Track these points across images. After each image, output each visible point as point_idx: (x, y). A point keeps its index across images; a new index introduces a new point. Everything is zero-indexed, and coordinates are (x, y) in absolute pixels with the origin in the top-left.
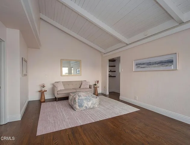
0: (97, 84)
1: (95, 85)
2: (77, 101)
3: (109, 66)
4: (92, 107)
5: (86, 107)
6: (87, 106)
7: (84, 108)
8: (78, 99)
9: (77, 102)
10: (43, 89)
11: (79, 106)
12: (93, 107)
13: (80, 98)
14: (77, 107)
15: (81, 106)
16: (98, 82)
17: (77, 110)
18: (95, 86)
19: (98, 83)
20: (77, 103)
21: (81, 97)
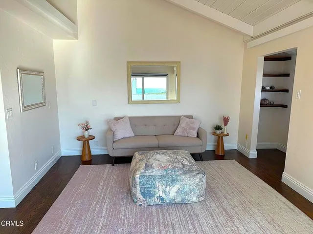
0: (223, 126)
1: (218, 128)
2: (138, 180)
3: (264, 75)
4: (178, 200)
5: (162, 199)
6: (164, 196)
7: (155, 200)
8: (142, 176)
9: (138, 183)
10: (86, 134)
11: (143, 194)
12: (183, 200)
13: (148, 173)
14: (139, 195)
15: (147, 194)
16: (226, 121)
17: (139, 203)
18: (218, 132)
19: (226, 123)
20: (138, 186)
21: (150, 171)
